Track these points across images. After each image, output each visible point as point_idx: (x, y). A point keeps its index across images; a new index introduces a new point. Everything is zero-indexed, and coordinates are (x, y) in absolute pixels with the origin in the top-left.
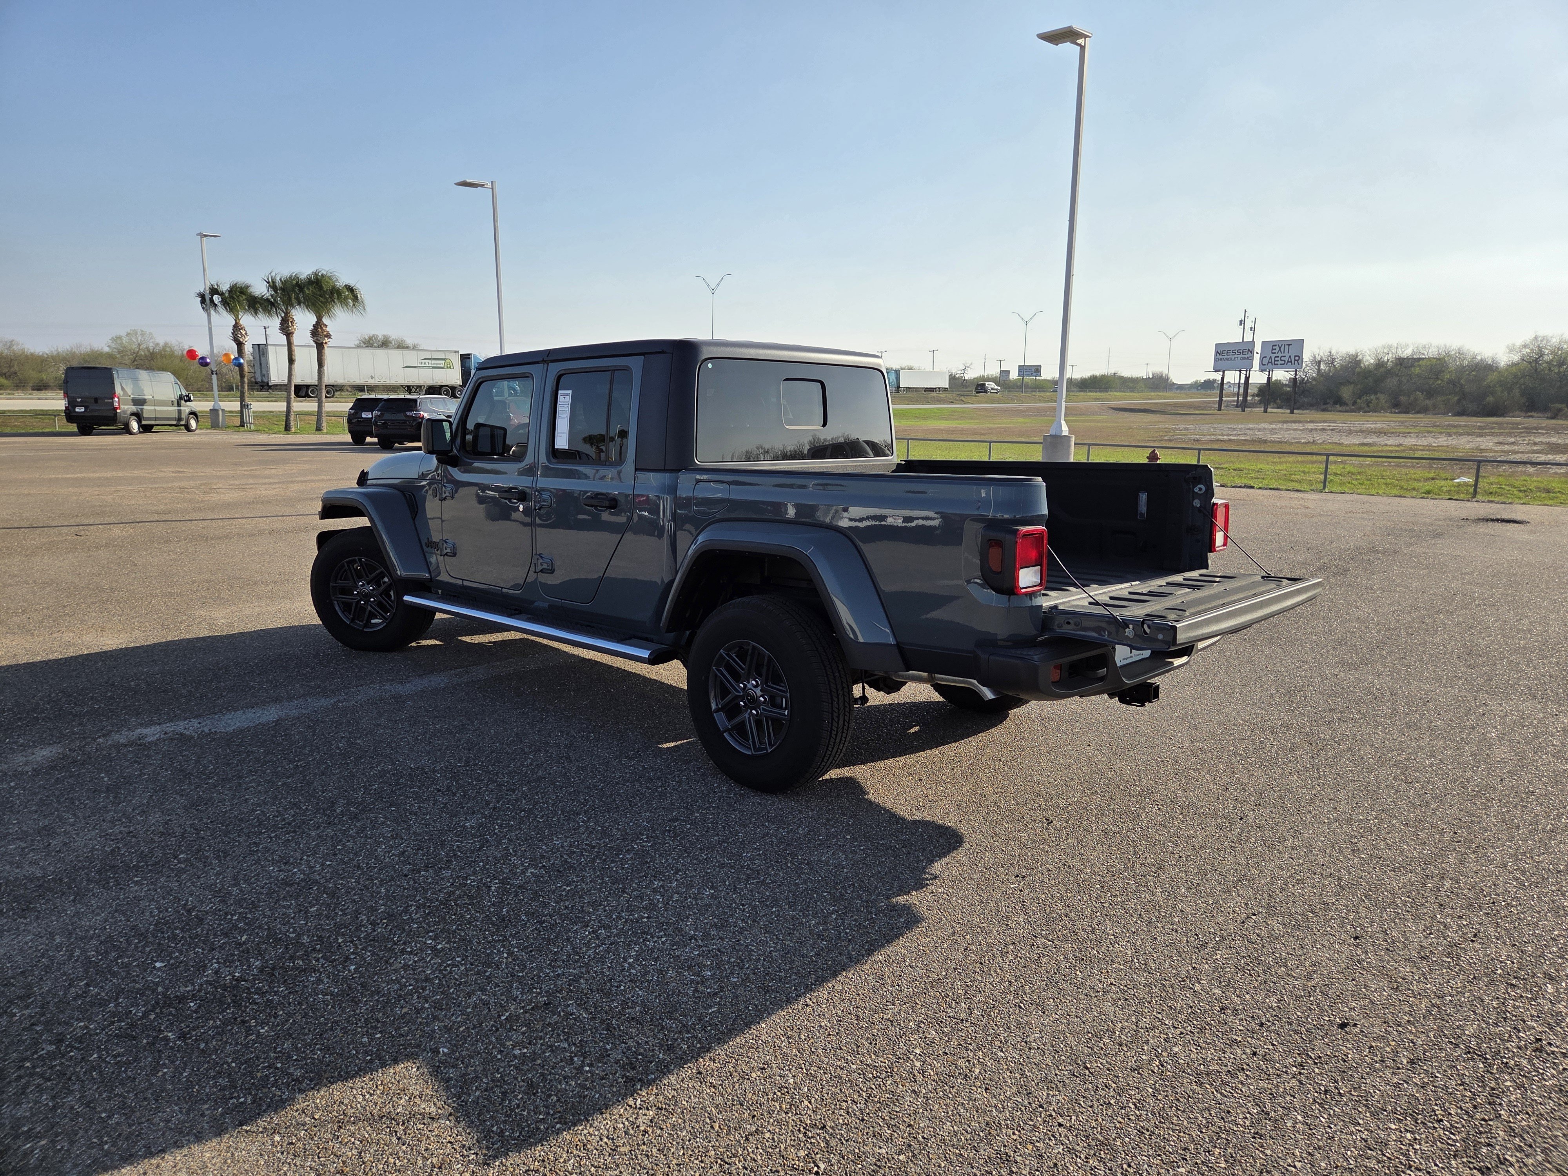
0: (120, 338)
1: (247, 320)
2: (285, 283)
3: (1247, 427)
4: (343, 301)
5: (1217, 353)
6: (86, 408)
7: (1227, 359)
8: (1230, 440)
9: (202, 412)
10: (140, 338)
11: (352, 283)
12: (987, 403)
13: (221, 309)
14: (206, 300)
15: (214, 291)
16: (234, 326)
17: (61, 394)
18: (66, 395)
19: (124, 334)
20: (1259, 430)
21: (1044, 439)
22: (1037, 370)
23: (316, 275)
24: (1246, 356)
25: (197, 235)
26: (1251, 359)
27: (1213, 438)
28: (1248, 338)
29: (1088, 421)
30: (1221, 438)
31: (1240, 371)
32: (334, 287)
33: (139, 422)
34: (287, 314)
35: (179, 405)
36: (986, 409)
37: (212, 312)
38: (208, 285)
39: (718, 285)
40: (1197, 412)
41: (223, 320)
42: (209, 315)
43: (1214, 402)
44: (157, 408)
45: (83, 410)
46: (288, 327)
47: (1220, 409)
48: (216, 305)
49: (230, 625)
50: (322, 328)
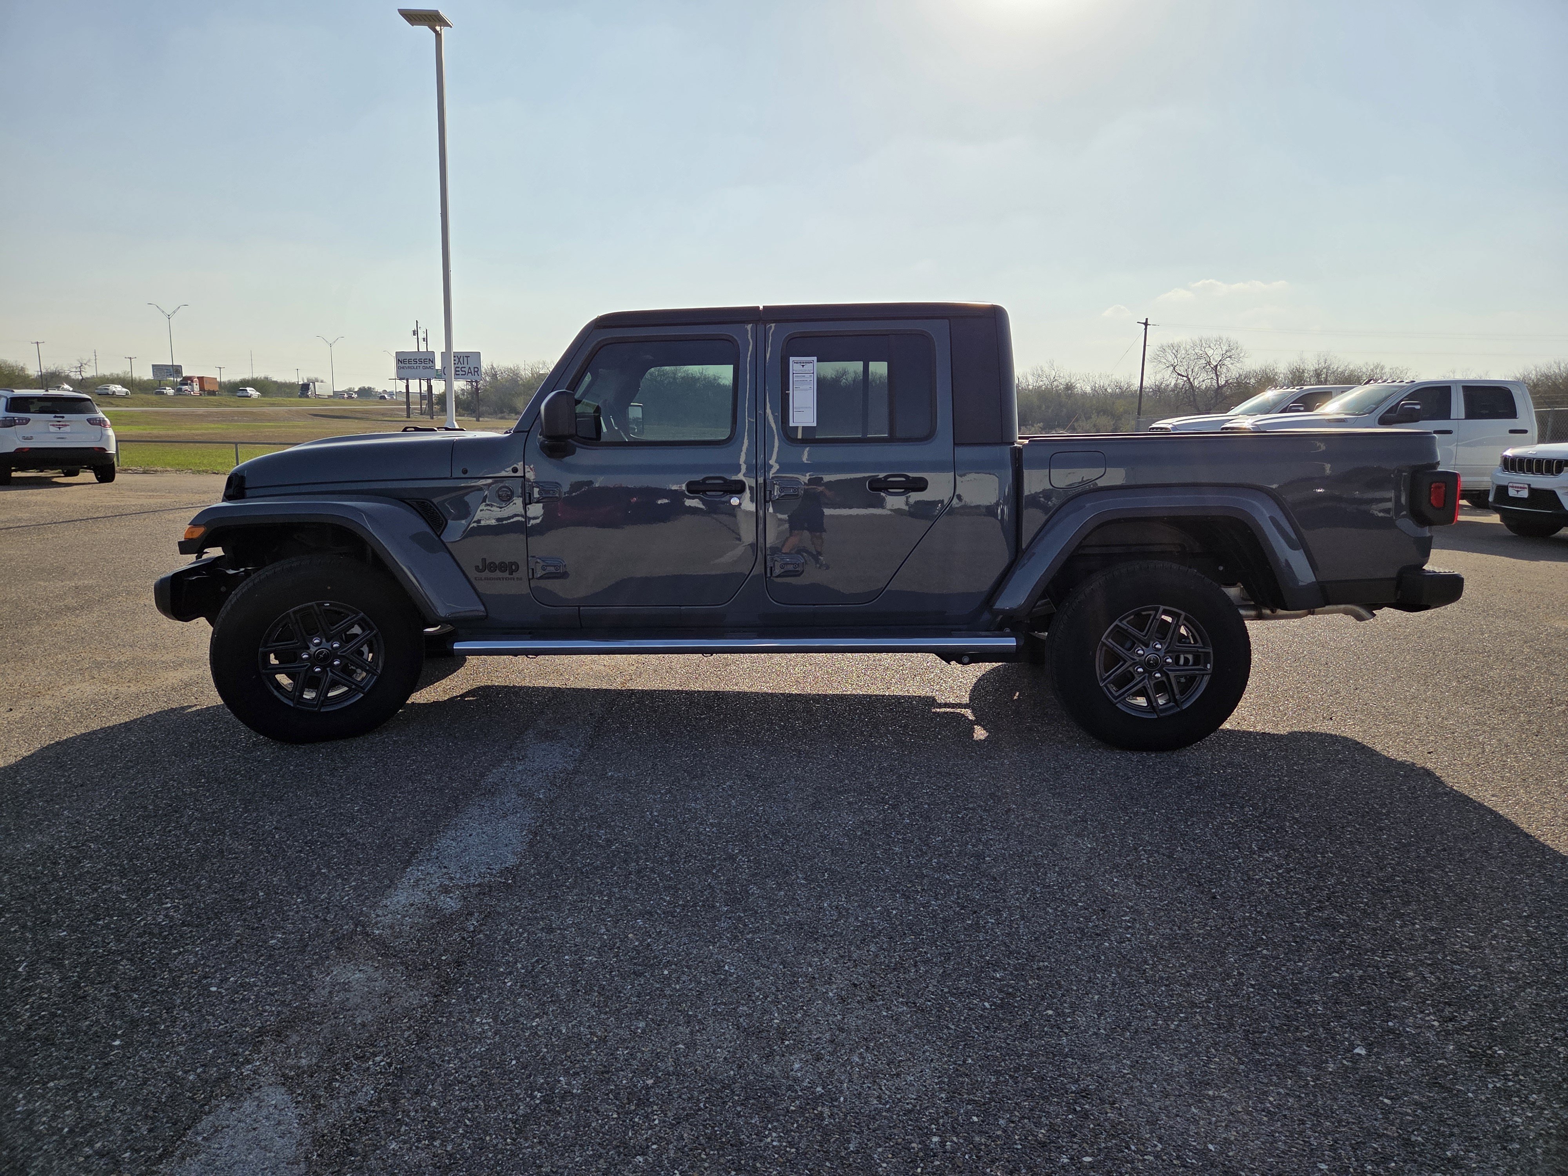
5: (398, 361)
7: (407, 368)
24: (428, 365)
28: (425, 348)
31: (423, 380)
47: (408, 416)
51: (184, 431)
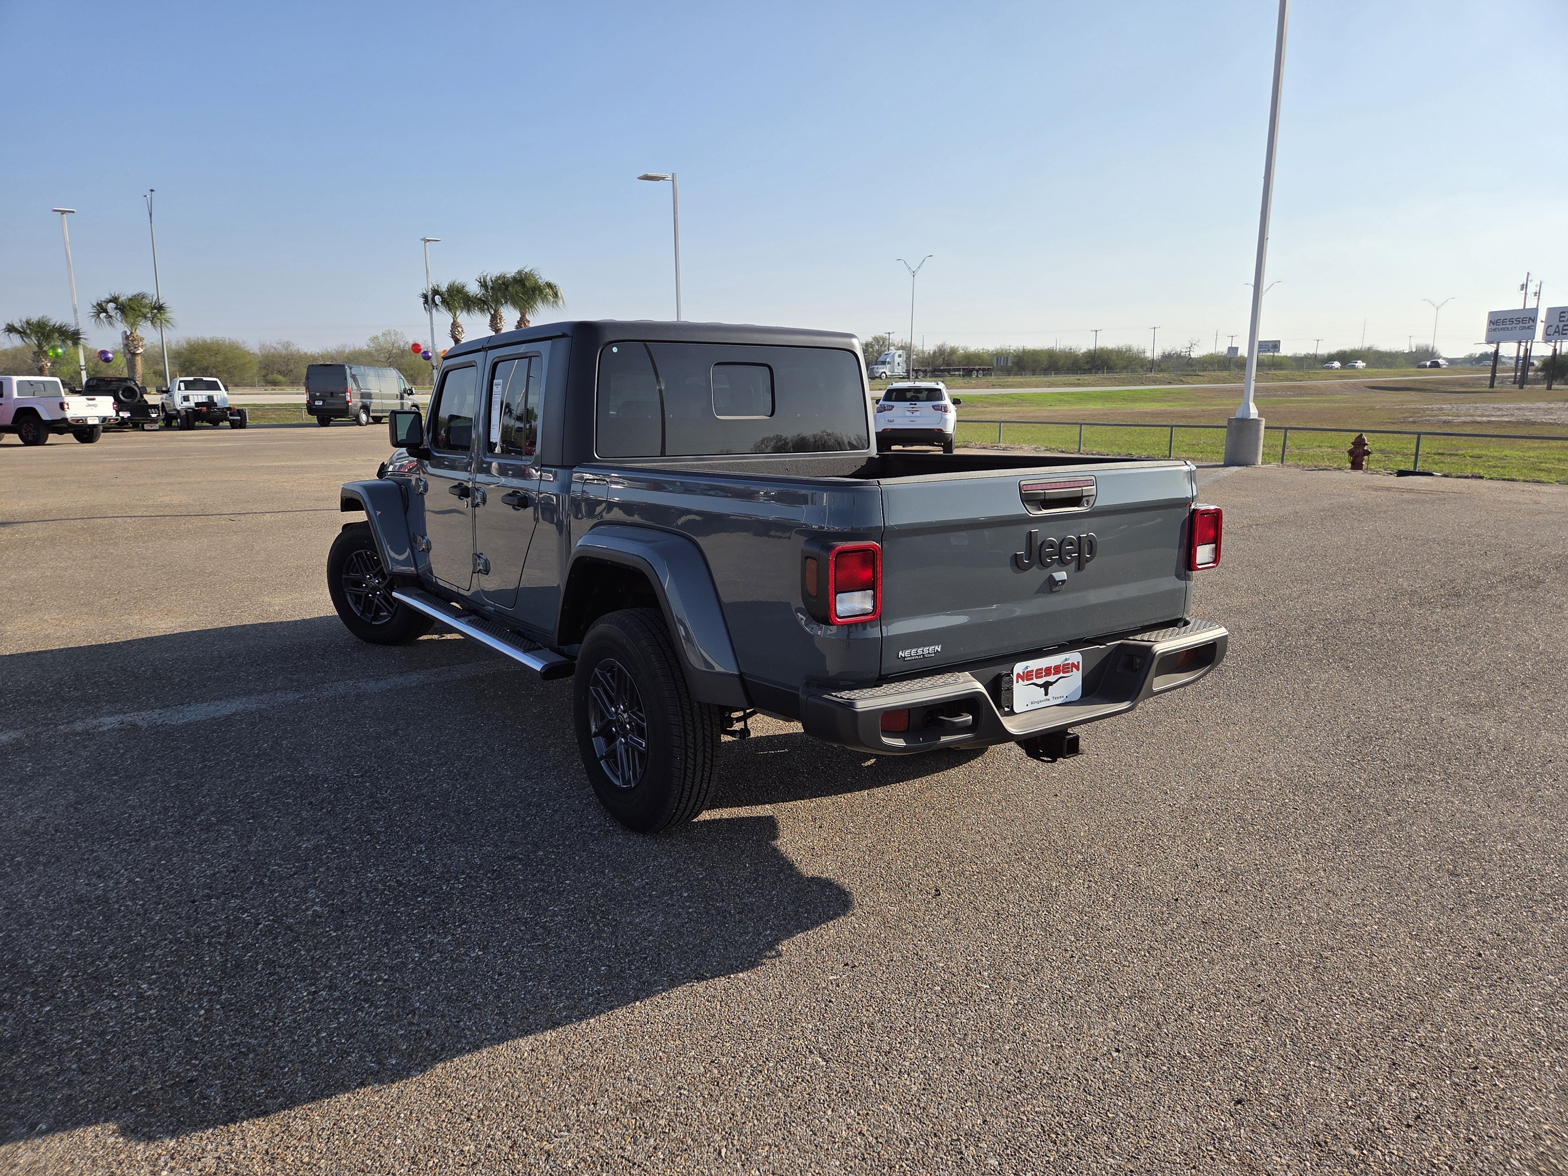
0: (377, 338)
1: (463, 318)
2: (495, 282)
3: (1518, 406)
4: (545, 299)
5: (1491, 322)
6: (324, 401)
7: (1503, 329)
8: (1489, 422)
9: (423, 404)
10: (393, 337)
11: (552, 281)
12: (1210, 382)
13: (442, 309)
14: (428, 300)
15: (436, 292)
16: (452, 324)
17: (303, 389)
18: (308, 390)
19: (380, 334)
20: (1531, 410)
21: (1228, 423)
22: (1275, 346)
23: (520, 272)
24: (1526, 325)
25: (422, 240)
26: (1533, 328)
27: (1469, 419)
28: (1531, 304)
29: (1324, 401)
30: (1479, 419)
31: (1520, 343)
32: (536, 282)
33: (368, 414)
34: (496, 311)
35: (402, 398)
36: (1205, 390)
37: (434, 311)
38: (431, 286)
39: (919, 267)
40: (1463, 390)
41: (443, 318)
42: (431, 314)
43: (1485, 378)
44: (384, 401)
45: (321, 403)
46: (497, 324)
47: (1492, 386)
48: (437, 305)
49: (279, 613)
50: (525, 324)
51: (1213, 408)
